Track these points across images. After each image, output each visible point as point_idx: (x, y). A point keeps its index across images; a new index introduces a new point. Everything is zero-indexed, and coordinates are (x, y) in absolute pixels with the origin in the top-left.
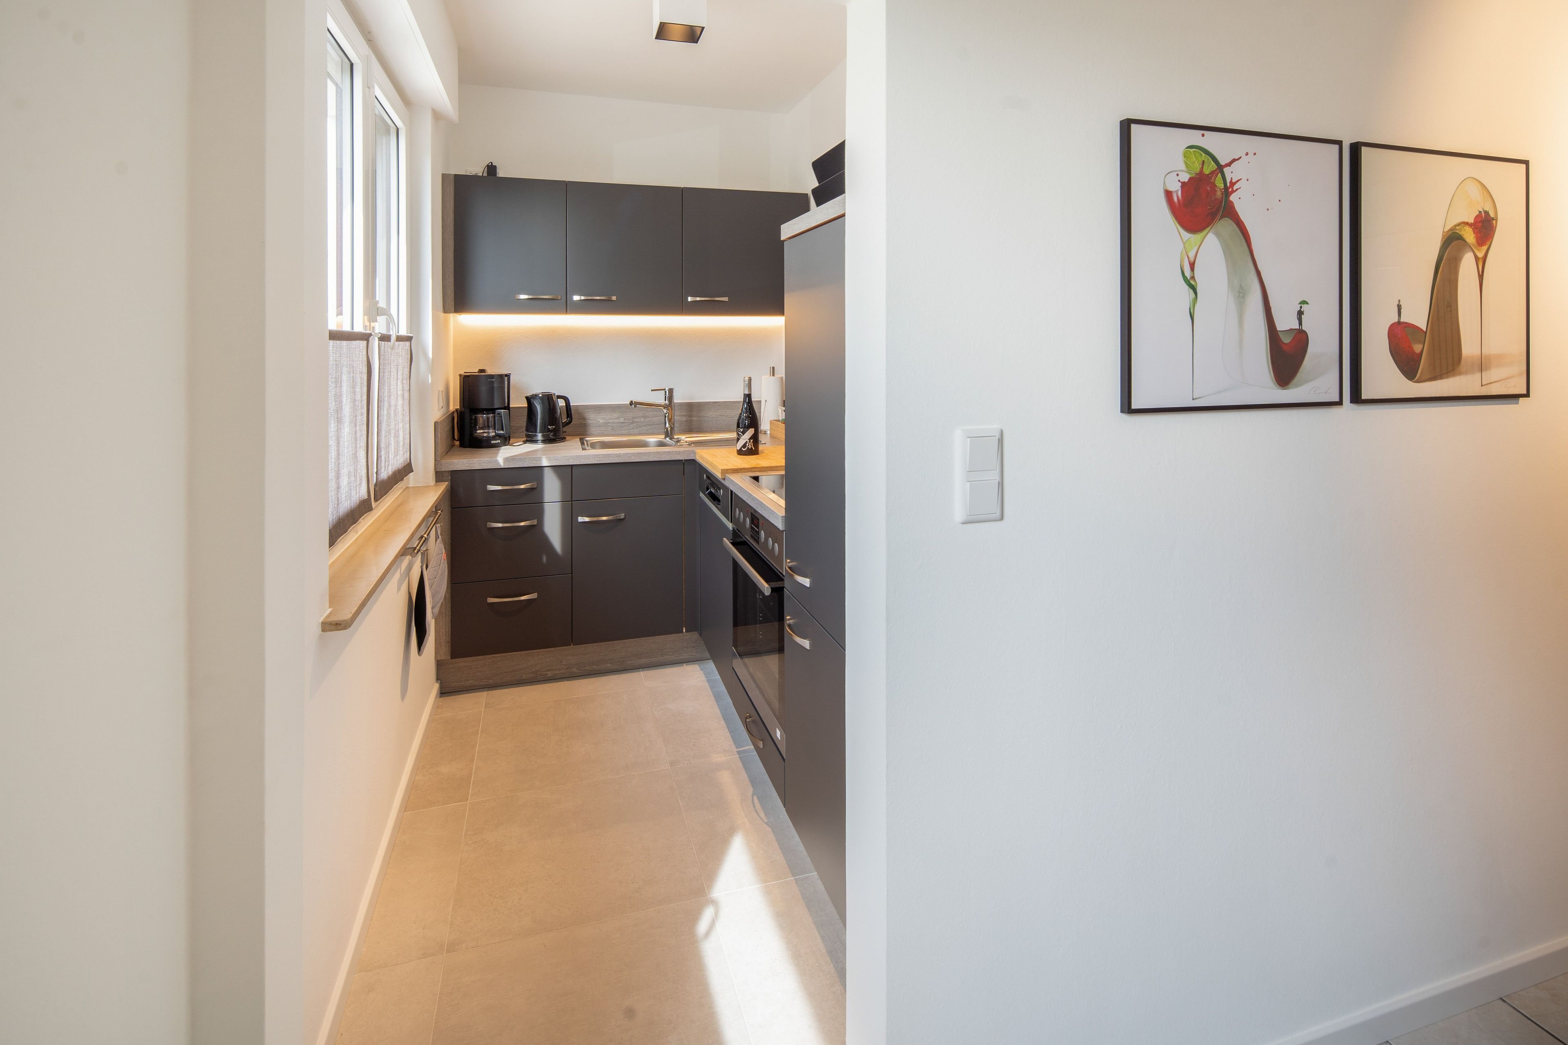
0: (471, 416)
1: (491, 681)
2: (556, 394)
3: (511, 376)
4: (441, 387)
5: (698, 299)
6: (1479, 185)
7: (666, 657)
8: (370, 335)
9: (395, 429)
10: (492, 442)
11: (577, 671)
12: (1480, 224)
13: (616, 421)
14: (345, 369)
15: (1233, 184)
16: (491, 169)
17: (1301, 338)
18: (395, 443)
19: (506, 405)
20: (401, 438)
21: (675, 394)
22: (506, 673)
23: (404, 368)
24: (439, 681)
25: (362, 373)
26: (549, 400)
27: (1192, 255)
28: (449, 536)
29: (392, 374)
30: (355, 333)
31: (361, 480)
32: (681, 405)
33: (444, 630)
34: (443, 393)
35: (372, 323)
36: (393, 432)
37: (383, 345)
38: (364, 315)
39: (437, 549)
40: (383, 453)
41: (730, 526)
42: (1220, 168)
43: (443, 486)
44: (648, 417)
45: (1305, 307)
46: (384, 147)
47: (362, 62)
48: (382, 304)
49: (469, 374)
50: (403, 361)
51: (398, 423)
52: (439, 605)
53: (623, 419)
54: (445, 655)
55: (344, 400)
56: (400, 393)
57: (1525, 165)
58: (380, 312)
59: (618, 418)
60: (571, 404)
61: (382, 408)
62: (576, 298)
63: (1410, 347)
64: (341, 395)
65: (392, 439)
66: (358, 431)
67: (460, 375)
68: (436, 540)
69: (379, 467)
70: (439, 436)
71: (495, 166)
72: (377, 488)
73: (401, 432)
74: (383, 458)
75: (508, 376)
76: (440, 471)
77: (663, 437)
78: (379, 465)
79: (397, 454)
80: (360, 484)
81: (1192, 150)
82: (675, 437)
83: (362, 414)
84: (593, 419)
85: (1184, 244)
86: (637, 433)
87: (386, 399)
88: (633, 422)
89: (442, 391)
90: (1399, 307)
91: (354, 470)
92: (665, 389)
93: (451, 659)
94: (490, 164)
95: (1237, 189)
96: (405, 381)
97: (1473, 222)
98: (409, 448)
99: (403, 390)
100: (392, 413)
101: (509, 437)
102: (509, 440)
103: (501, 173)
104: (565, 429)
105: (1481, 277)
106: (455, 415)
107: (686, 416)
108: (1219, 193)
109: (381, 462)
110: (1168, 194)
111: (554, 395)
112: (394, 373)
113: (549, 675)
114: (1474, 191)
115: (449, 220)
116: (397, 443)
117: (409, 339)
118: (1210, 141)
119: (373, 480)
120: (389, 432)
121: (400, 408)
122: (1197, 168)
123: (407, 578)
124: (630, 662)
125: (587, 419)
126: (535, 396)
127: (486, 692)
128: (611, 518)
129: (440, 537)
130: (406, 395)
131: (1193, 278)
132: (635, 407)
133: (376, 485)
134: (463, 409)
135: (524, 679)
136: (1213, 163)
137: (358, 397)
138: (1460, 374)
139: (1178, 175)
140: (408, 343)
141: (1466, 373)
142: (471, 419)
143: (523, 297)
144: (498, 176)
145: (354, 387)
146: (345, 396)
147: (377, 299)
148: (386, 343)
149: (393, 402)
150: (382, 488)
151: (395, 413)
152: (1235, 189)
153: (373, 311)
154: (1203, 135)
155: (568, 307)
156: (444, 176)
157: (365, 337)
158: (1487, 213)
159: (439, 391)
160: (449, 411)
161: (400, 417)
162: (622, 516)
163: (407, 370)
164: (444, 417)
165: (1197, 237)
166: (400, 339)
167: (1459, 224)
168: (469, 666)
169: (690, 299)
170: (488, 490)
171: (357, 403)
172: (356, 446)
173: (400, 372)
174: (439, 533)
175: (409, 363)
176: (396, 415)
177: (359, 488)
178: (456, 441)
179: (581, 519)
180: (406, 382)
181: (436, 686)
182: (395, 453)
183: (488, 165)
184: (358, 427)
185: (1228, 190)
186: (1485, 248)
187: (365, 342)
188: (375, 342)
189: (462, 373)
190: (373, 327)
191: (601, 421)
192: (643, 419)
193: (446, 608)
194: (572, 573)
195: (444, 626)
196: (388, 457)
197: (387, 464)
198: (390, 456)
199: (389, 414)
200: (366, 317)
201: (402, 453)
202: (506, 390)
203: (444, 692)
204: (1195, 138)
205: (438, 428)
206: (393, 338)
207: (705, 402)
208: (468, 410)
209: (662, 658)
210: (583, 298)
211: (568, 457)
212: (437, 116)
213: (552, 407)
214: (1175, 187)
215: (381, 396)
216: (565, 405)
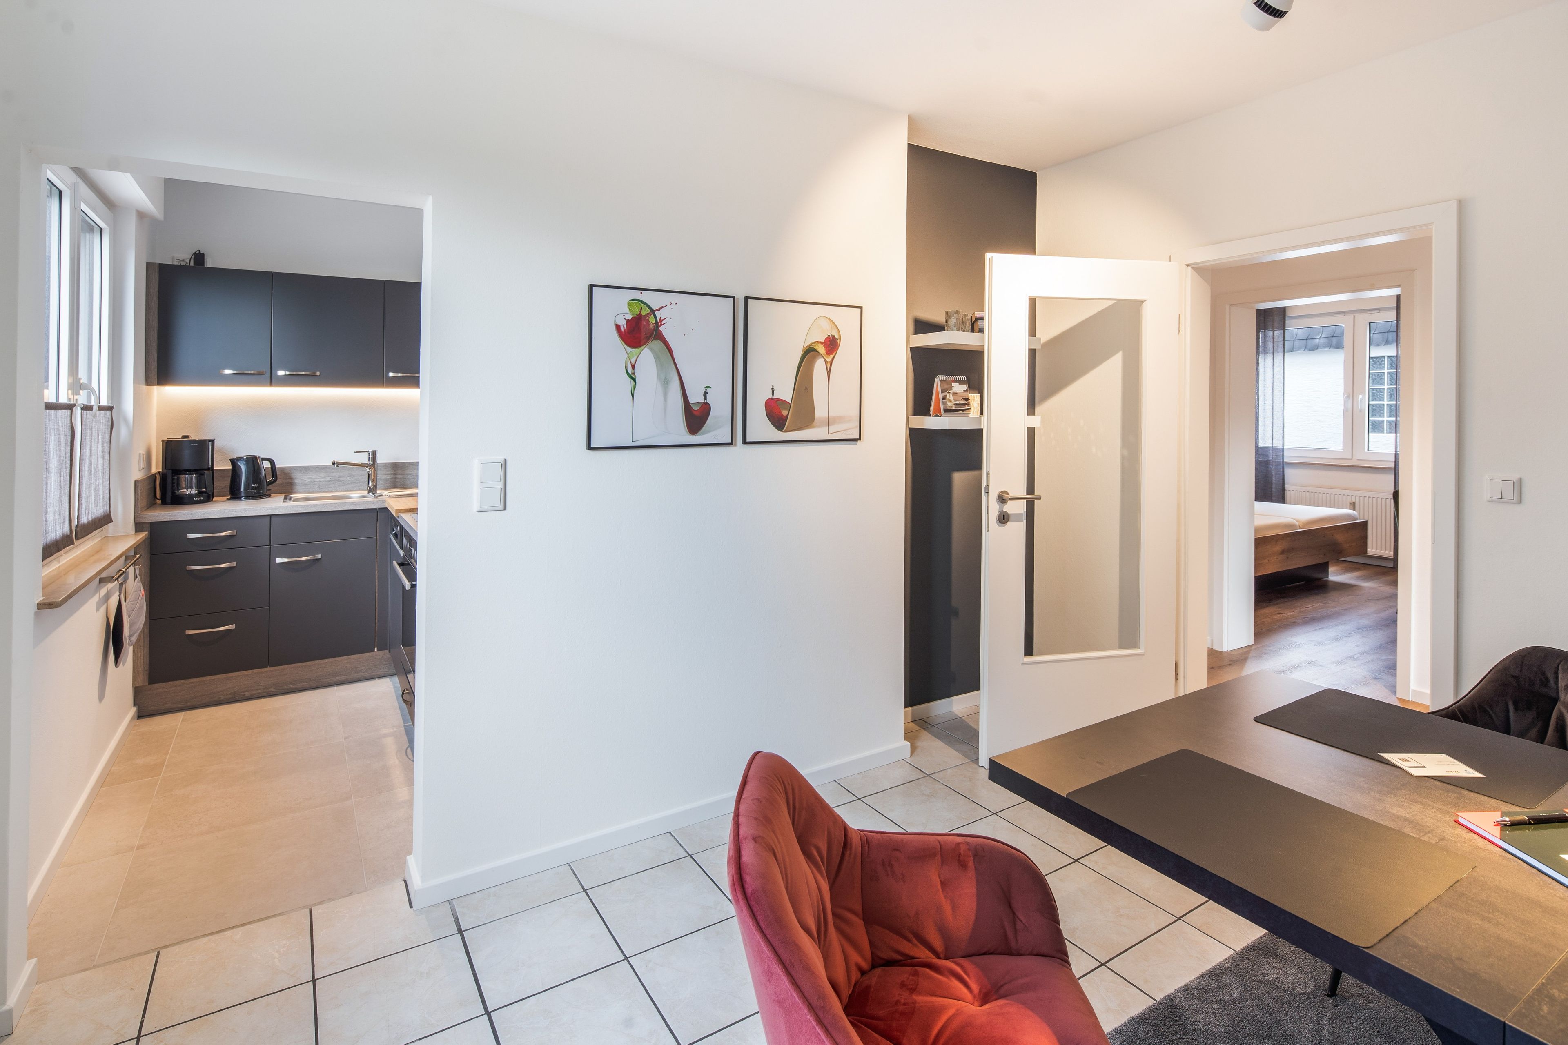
0: (172, 476)
1: (189, 703)
2: (261, 457)
3: (215, 441)
4: (142, 451)
5: (399, 374)
6: (828, 321)
7: (360, 674)
8: (74, 405)
9: (96, 484)
10: (194, 499)
11: (274, 690)
12: (829, 343)
13: (323, 480)
14: (52, 432)
15: (661, 320)
16: (199, 257)
17: (706, 408)
18: (95, 495)
19: (210, 467)
20: (101, 492)
21: (378, 455)
22: (204, 695)
23: (104, 433)
24: (137, 706)
25: (66, 436)
26: (253, 462)
27: (633, 361)
28: (149, 579)
29: (93, 438)
30: (61, 404)
31: (64, 519)
32: (386, 465)
33: (142, 661)
34: (144, 456)
35: (75, 396)
36: (93, 486)
37: (85, 413)
38: (68, 390)
39: (135, 586)
40: (84, 502)
41: (402, 553)
42: (653, 312)
43: (143, 535)
44: (354, 476)
45: (708, 390)
46: (87, 243)
47: (70, 189)
48: (84, 380)
49: (171, 440)
50: (104, 427)
51: (98, 479)
52: (137, 634)
53: (329, 478)
54: (142, 681)
55: (52, 455)
56: (100, 454)
57: (860, 309)
58: (82, 387)
59: (324, 478)
60: (276, 466)
61: (83, 464)
62: (281, 373)
63: (780, 412)
64: (49, 451)
65: (93, 491)
66: (62, 481)
67: (163, 441)
68: (135, 579)
69: (80, 513)
70: (139, 492)
71: (203, 254)
72: (78, 529)
73: (101, 487)
74: (84, 506)
75: (212, 441)
76: (139, 523)
77: (366, 492)
78: (80, 511)
79: (97, 505)
80: (64, 522)
81: (634, 302)
82: (378, 492)
83: (66, 468)
84: (298, 478)
85: (628, 354)
86: (343, 490)
87: (87, 458)
88: (339, 481)
89: (143, 455)
90: (773, 390)
91: (59, 510)
92: (368, 451)
93: (149, 684)
94: (198, 252)
95: (664, 324)
96: (105, 445)
97: (824, 341)
98: (108, 501)
99: (103, 452)
100: (93, 470)
101: (213, 494)
102: (213, 498)
103: (209, 264)
104: (270, 487)
105: (829, 373)
106: (158, 477)
107: (391, 474)
108: (652, 326)
109: (82, 508)
110: (618, 327)
111: (259, 457)
112: (95, 437)
113: (246, 695)
114: (826, 325)
115: (153, 304)
116: (97, 496)
117: (110, 409)
118: (646, 297)
119: (74, 523)
120: (90, 485)
121: (100, 467)
122: (637, 311)
123: (106, 604)
124: (325, 680)
125: (293, 479)
126: (240, 459)
127: (183, 713)
128: (309, 558)
129: (139, 577)
130: (107, 456)
131: (633, 373)
132: (337, 466)
133: (77, 527)
134: (165, 471)
135: (222, 700)
136: (648, 309)
137: (63, 454)
138: (814, 427)
139: (624, 316)
140: (108, 413)
141: (819, 426)
142: (173, 479)
143: (228, 372)
144: (206, 266)
145: (59, 446)
146: (52, 452)
147: (79, 377)
148: (88, 412)
149: (93, 461)
150: (83, 531)
151: (95, 470)
152: (662, 323)
153: (76, 386)
154: (641, 293)
155: (272, 380)
156: (149, 265)
157: (70, 407)
158: (833, 336)
159: (140, 454)
160: (151, 473)
161: (100, 474)
162: (319, 556)
163: (107, 435)
164: (144, 477)
165: (638, 350)
166: (101, 408)
167: (814, 343)
168: (167, 691)
169: (391, 374)
170: (187, 538)
171: (62, 458)
172: (61, 492)
173: (101, 437)
174: (138, 573)
175: (110, 429)
176: (97, 472)
177: (63, 525)
178: (158, 500)
179: (279, 560)
180: (107, 445)
181: (134, 710)
182: (95, 504)
183: (195, 253)
184: (62, 477)
185: (658, 324)
186: (832, 356)
187: (69, 411)
188: (78, 412)
189: (165, 439)
190: (76, 400)
191: (308, 480)
192: (349, 477)
193: (144, 642)
194: (269, 607)
195: (142, 657)
196: (89, 506)
197: (87, 511)
198: (91, 505)
199: (90, 471)
200: (70, 391)
201: (102, 505)
202: (210, 454)
203: (141, 715)
204: (636, 295)
205: (138, 486)
206: (95, 408)
207: (409, 463)
208: (170, 472)
209: (356, 675)
210: (287, 373)
211: (267, 508)
212: (141, 215)
213: (256, 468)
214: (623, 322)
215: (83, 455)
216: (270, 466)
